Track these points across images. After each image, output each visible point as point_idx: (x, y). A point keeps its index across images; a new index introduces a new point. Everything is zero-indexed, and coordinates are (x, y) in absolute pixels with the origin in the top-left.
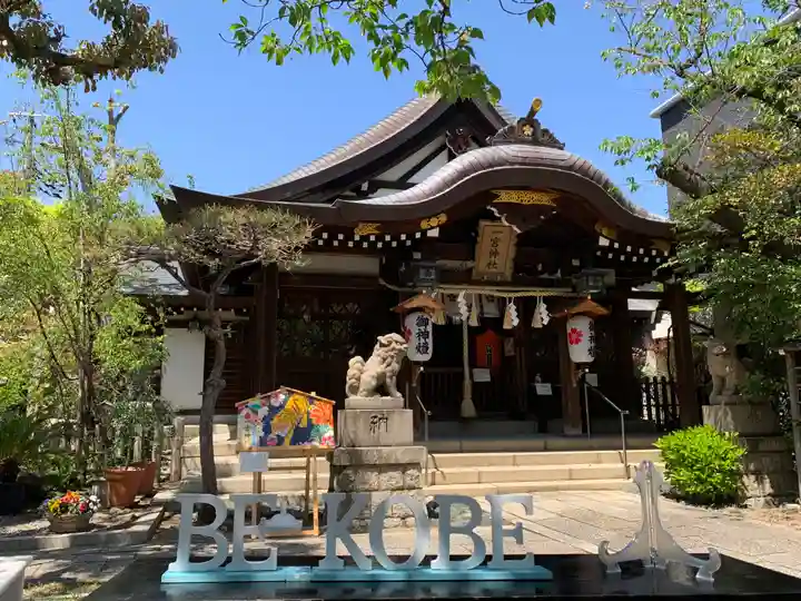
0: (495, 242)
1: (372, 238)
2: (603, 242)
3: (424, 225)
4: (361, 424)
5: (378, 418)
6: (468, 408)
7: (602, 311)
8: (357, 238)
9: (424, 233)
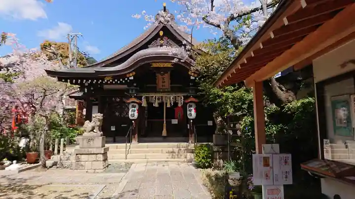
0: (163, 79)
1: (111, 81)
2: (192, 78)
3: (128, 76)
4: (85, 141)
5: (90, 140)
6: (164, 133)
7: (197, 101)
8: (106, 81)
9: (128, 78)
